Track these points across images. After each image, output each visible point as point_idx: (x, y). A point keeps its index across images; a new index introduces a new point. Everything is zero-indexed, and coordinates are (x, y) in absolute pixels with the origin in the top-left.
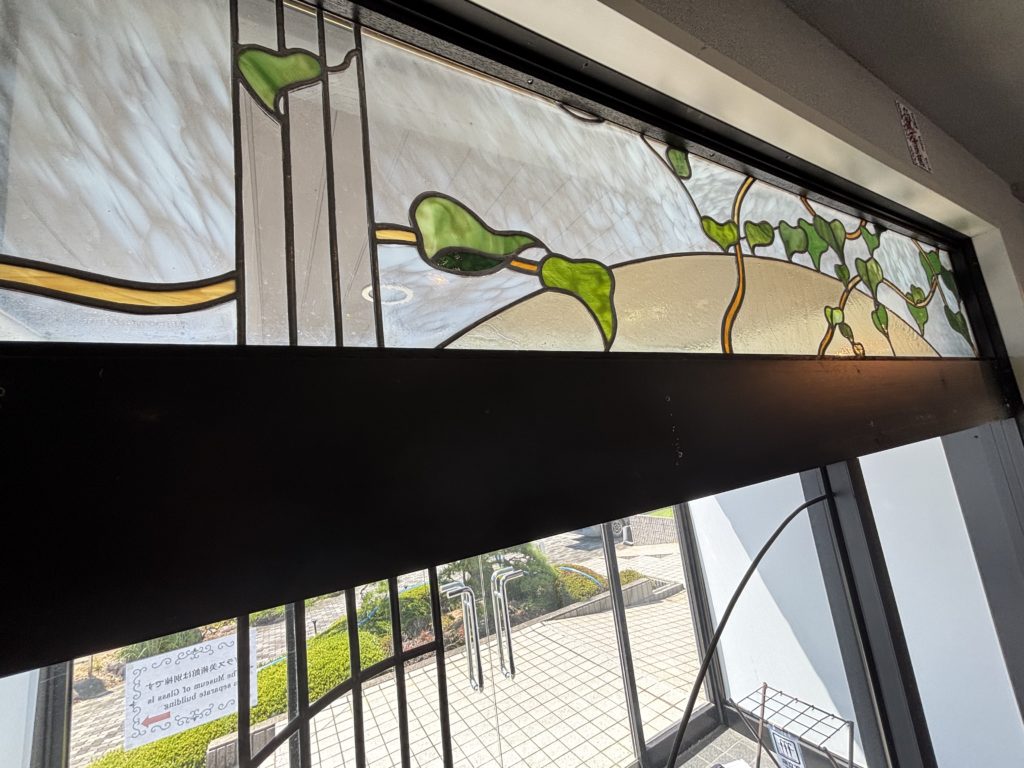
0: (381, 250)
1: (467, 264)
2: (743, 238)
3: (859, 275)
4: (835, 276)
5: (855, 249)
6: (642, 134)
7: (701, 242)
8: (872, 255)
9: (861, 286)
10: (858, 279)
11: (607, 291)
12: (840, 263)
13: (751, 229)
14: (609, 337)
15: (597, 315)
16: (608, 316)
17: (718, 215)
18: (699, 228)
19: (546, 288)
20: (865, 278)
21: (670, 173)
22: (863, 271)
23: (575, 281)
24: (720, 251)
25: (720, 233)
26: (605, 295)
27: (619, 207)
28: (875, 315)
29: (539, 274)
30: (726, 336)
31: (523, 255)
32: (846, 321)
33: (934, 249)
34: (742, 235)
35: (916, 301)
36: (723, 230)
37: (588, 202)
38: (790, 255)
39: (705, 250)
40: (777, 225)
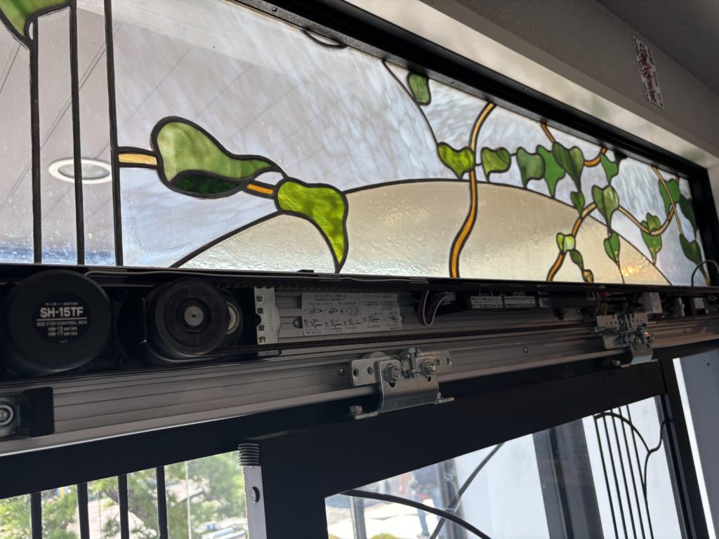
0: (123, 171)
1: (204, 187)
2: (479, 165)
3: (594, 203)
4: (571, 204)
5: (593, 177)
6: (384, 60)
7: (436, 168)
8: (610, 182)
9: (596, 214)
10: (593, 206)
11: (340, 215)
12: (575, 190)
13: (487, 155)
14: (340, 259)
15: (330, 238)
16: (340, 240)
17: (455, 140)
18: (435, 154)
19: (281, 211)
20: (600, 206)
21: (410, 99)
22: (598, 198)
23: (309, 205)
24: (454, 177)
25: (456, 159)
26: (337, 219)
27: (356, 133)
28: (607, 243)
29: (275, 197)
30: (454, 262)
31: (260, 179)
32: (577, 248)
33: (674, 177)
34: (478, 161)
35: (650, 230)
36: (459, 156)
37: (326, 127)
38: (526, 180)
39: (439, 177)
40: (515, 151)
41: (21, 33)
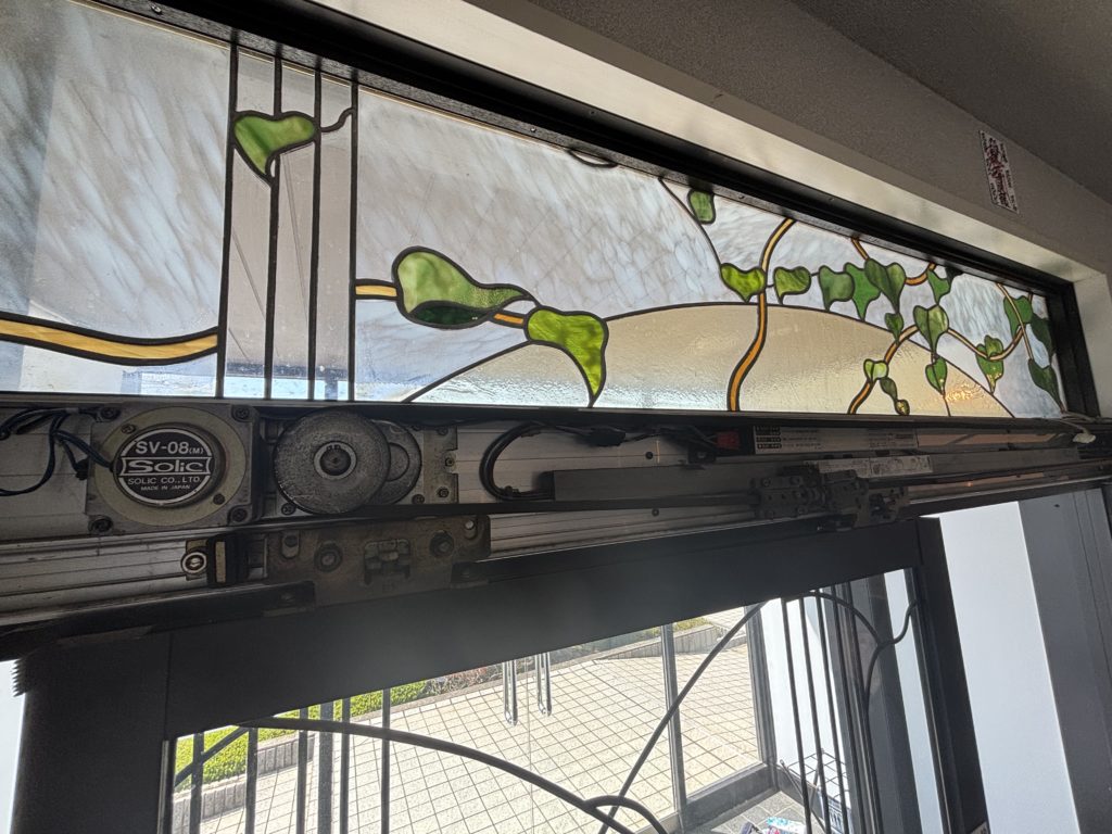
0: (359, 303)
1: (447, 318)
2: (770, 286)
3: (916, 325)
4: (885, 326)
5: (915, 297)
6: (661, 178)
7: (719, 291)
8: (938, 302)
9: (918, 338)
10: (915, 329)
11: (599, 344)
12: (892, 312)
13: (782, 276)
14: (595, 390)
15: (584, 368)
16: (597, 370)
17: (744, 261)
18: (717, 276)
19: (531, 341)
20: (924, 328)
21: (690, 219)
22: (921, 320)
23: (563, 334)
24: (739, 300)
25: (742, 280)
26: (595, 348)
27: (624, 256)
28: (930, 370)
29: (525, 327)
30: (733, 392)
31: (510, 308)
32: (889, 376)
33: (1026, 294)
34: (770, 282)
35: (990, 356)
36: (747, 277)
37: (589, 252)
38: (828, 302)
39: (721, 300)
40: (817, 271)
41: (263, 171)
